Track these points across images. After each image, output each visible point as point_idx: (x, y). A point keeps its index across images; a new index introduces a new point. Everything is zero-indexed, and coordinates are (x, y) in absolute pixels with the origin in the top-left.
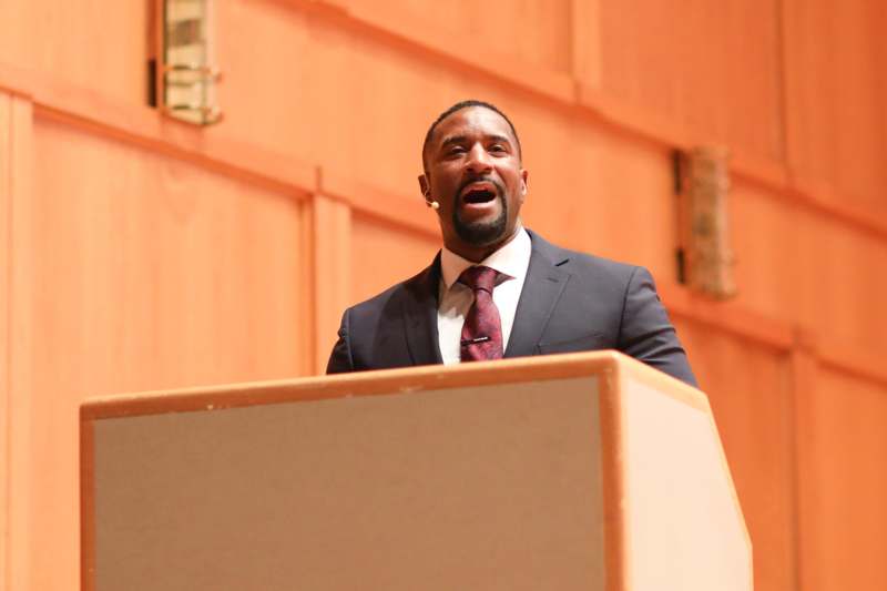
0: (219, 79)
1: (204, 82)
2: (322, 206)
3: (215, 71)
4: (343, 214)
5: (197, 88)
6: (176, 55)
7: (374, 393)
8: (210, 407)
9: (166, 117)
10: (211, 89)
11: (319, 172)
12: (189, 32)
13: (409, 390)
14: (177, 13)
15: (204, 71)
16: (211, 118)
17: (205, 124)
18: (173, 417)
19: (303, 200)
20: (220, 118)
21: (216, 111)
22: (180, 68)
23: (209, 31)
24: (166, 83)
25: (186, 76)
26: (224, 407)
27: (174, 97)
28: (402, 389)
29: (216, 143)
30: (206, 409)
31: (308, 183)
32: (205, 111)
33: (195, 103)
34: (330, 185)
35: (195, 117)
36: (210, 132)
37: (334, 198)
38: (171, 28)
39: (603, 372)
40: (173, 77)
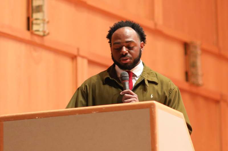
0: (48, 22)
1: (44, 23)
2: (79, 59)
3: (47, 20)
4: (85, 62)
5: (42, 25)
6: (35, 16)
7: (85, 114)
8: (37, 118)
9: (32, 33)
10: (46, 26)
11: (78, 50)
12: (39, 9)
13: (94, 112)
14: (35, 3)
15: (44, 20)
16: (46, 34)
17: (44, 36)
18: (26, 120)
19: (74, 58)
20: (48, 34)
21: (47, 32)
22: (36, 19)
23: (45, 8)
24: (32, 24)
25: (38, 22)
26: (41, 118)
27: (35, 28)
28: (92, 112)
29: (48, 41)
30: (36, 118)
31: (75, 52)
32: (44, 32)
33: (41, 29)
34: (82, 53)
35: (41, 34)
36: (45, 38)
37: (83, 57)
38: (34, 8)
39: (151, 107)
40: (34, 22)
